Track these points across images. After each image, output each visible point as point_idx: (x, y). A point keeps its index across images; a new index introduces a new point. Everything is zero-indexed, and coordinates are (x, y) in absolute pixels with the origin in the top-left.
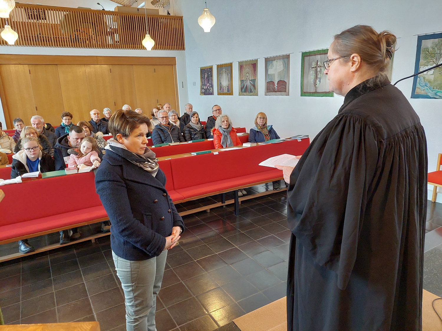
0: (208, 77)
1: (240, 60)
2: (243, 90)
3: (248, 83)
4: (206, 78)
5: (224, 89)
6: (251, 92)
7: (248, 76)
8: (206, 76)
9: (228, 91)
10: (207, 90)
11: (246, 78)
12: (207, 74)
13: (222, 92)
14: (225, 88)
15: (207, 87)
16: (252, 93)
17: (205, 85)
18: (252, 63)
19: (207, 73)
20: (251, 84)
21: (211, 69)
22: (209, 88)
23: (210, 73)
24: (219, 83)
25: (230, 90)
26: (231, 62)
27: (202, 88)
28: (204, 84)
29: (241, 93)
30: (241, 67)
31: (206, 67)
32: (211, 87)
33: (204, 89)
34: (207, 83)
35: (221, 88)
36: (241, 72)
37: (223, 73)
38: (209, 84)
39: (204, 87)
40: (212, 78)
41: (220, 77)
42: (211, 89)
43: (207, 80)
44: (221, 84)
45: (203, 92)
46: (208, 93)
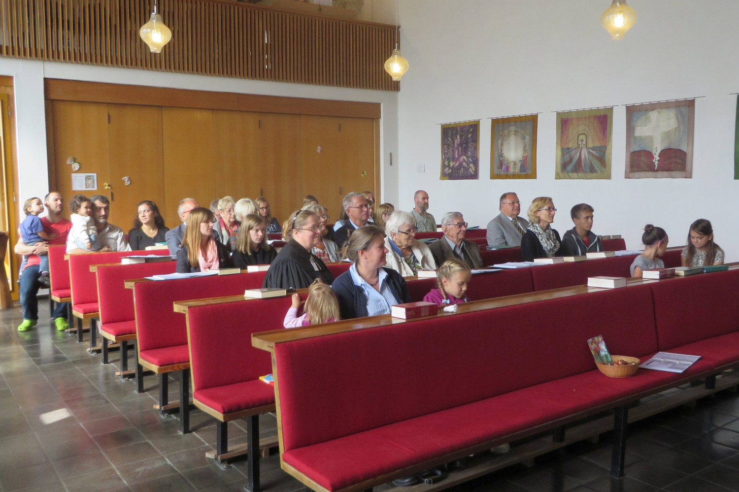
0: (464, 143)
1: (560, 110)
2: (569, 168)
3: (584, 153)
4: (456, 145)
5: (512, 165)
6: (592, 170)
7: (582, 141)
8: (457, 141)
9: (523, 167)
10: (460, 169)
11: (579, 145)
12: (461, 137)
13: (504, 173)
14: (513, 163)
15: (461, 164)
16: (594, 175)
17: (454, 160)
18: (598, 114)
20: (593, 155)
21: (473, 128)
22: (465, 164)
23: (469, 136)
24: (496, 154)
25: (527, 167)
26: (534, 112)
27: (444, 166)
28: (451, 157)
29: (561, 175)
30: (565, 121)
31: (460, 123)
32: (471, 163)
33: (450, 168)
34: (459, 156)
35: (501, 164)
36: (562, 132)
37: (509, 135)
38: (467, 157)
39: (449, 163)
40: (476, 144)
41: (500, 142)
42: (471, 167)
43: (462, 149)
44: (502, 157)
45: (447, 172)
46: (461, 176)
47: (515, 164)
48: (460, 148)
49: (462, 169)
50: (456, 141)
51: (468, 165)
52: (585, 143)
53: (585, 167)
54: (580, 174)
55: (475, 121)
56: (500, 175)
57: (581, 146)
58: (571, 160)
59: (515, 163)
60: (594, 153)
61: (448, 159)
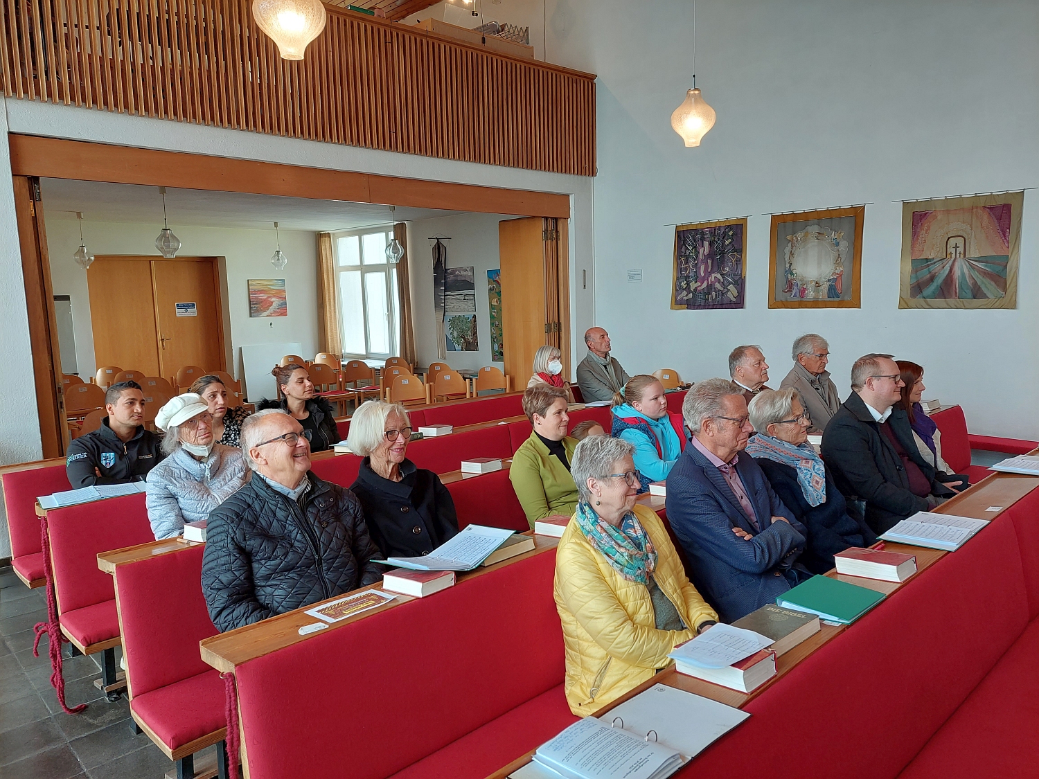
0: (717, 253)
1: (910, 198)
2: (929, 291)
3: (961, 269)
4: (701, 256)
5: (811, 287)
6: (977, 296)
8: (705, 249)
9: (832, 291)
10: (709, 293)
11: (948, 254)
12: (711, 244)
13: (797, 299)
14: (813, 285)
15: (710, 287)
16: (982, 301)
17: (698, 279)
18: (988, 204)
19: (712, 242)
20: (979, 270)
22: (717, 285)
23: (727, 242)
24: (781, 272)
25: (842, 290)
26: (857, 203)
27: (677, 289)
28: (692, 275)
29: (912, 301)
30: (918, 216)
31: (709, 222)
32: (731, 283)
33: (689, 291)
34: (708, 274)
35: (790, 285)
36: (915, 234)
37: (805, 240)
38: (722, 275)
39: (688, 284)
40: (740, 255)
41: (787, 250)
42: (729, 290)
43: (712, 263)
44: (792, 274)
45: (685, 298)
46: (712, 304)
47: (818, 285)
48: (709, 262)
49: (714, 294)
50: (702, 250)
51: (725, 287)
52: (962, 252)
53: (961, 287)
54: (951, 301)
55: (738, 219)
56: (787, 301)
57: (953, 256)
58: (932, 279)
59: (817, 283)
60: (980, 265)
61: (687, 277)
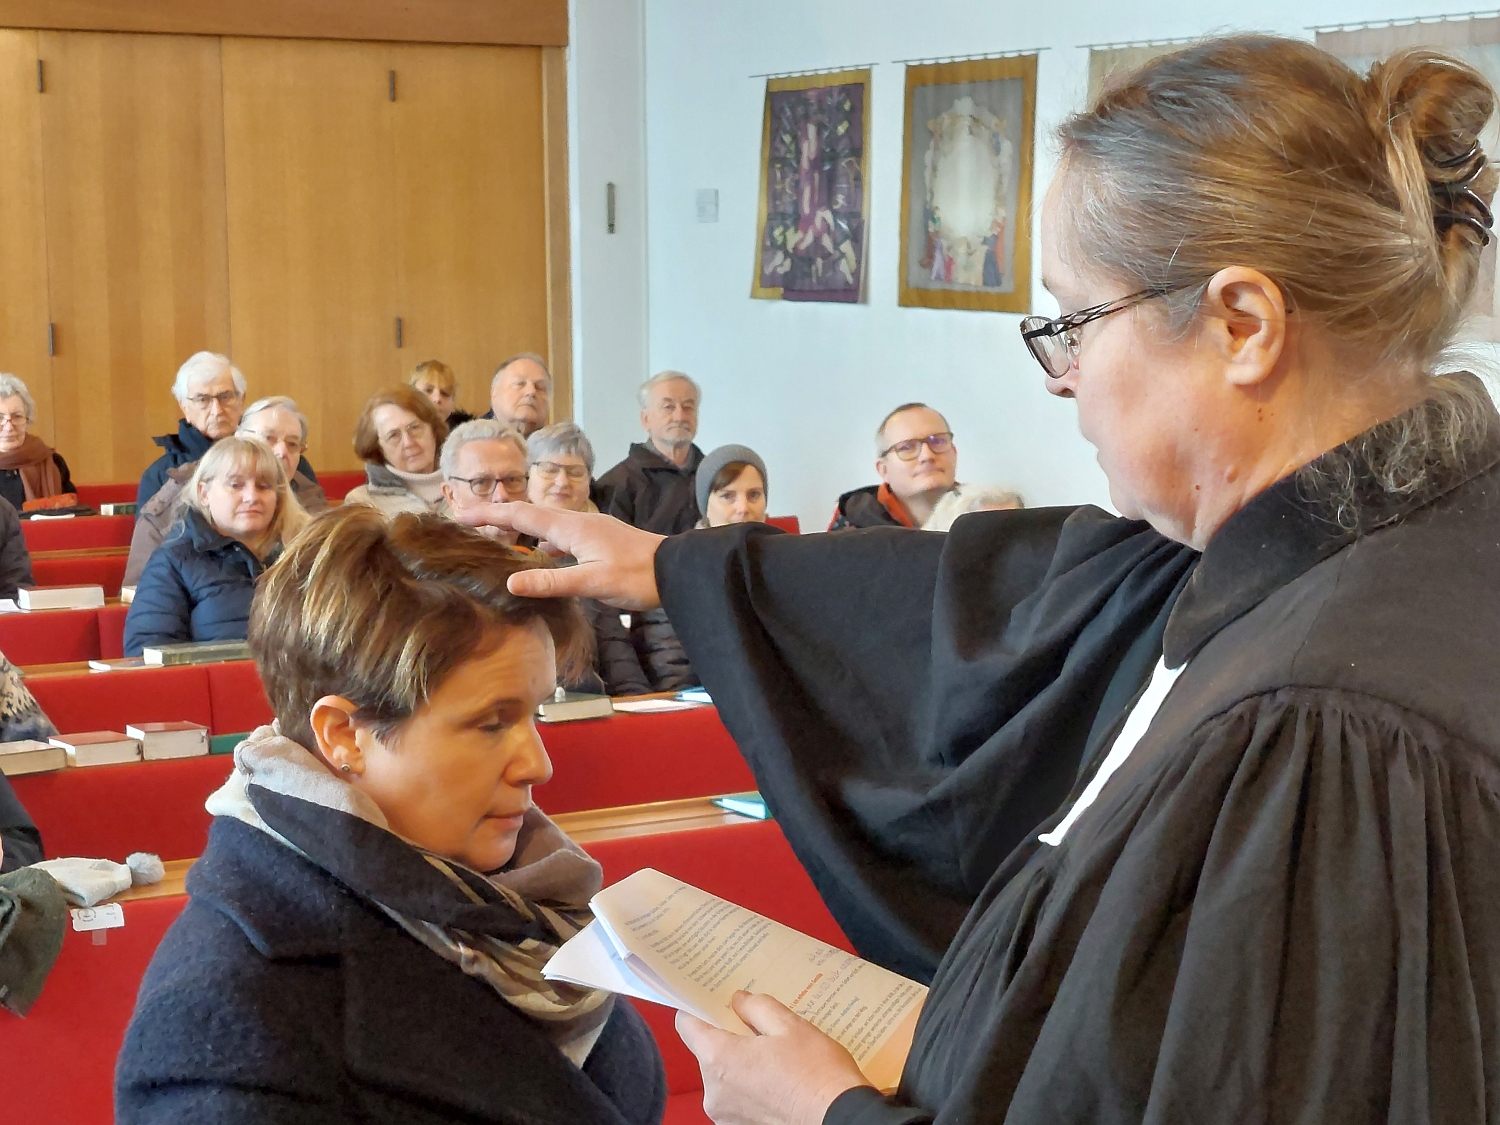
0: (827, 156)
4: (805, 164)
5: (961, 258)
8: (809, 149)
9: (992, 270)
10: (811, 261)
12: (819, 133)
13: (939, 285)
14: (962, 250)
15: (817, 239)
17: (799, 221)
19: (820, 128)
21: (853, 93)
22: (827, 242)
23: (841, 129)
24: (917, 212)
25: (1006, 265)
27: (769, 247)
28: (790, 209)
31: (817, 76)
32: (846, 237)
33: (787, 254)
34: (814, 209)
35: (930, 249)
38: (835, 213)
39: (783, 234)
40: (859, 163)
41: (928, 159)
42: (843, 255)
43: (821, 179)
44: (933, 221)
45: (781, 271)
46: (815, 288)
47: (970, 250)
48: (816, 176)
49: (819, 262)
50: (805, 147)
51: (836, 245)
55: (858, 71)
56: (926, 291)
59: (969, 246)
61: (783, 216)
